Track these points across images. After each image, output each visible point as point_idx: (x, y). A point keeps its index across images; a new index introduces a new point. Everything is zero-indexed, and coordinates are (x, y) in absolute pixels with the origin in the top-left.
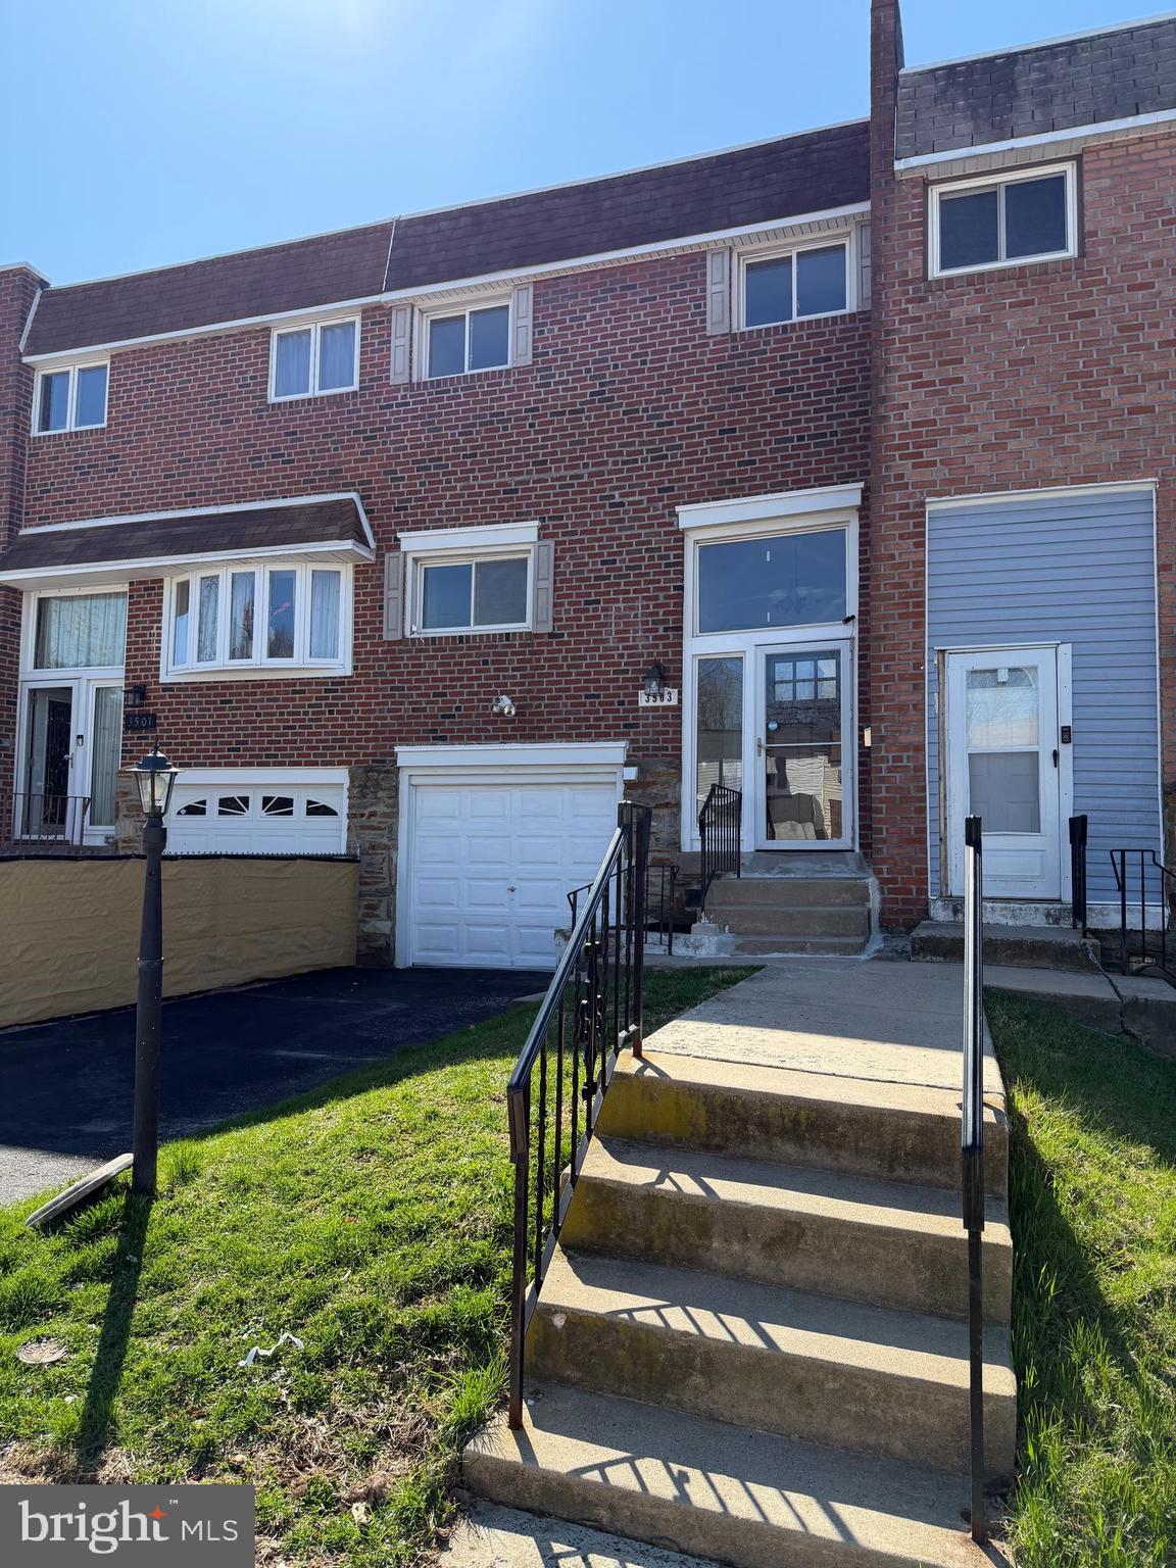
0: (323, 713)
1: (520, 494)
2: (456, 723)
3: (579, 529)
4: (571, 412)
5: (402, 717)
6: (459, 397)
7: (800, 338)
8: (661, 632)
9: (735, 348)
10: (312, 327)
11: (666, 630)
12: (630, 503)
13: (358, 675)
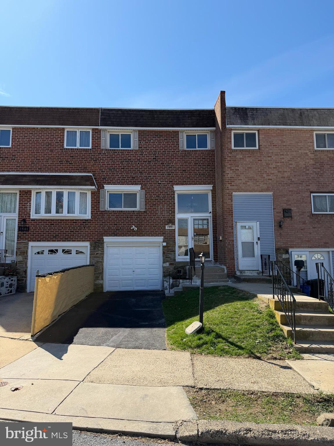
0: (82, 228)
1: (136, 179)
2: (120, 232)
3: (151, 188)
4: (148, 162)
5: (105, 230)
6: (120, 154)
7: (199, 153)
8: (171, 213)
9: (185, 153)
10: (77, 130)
11: (172, 212)
12: (163, 184)
13: (92, 219)
